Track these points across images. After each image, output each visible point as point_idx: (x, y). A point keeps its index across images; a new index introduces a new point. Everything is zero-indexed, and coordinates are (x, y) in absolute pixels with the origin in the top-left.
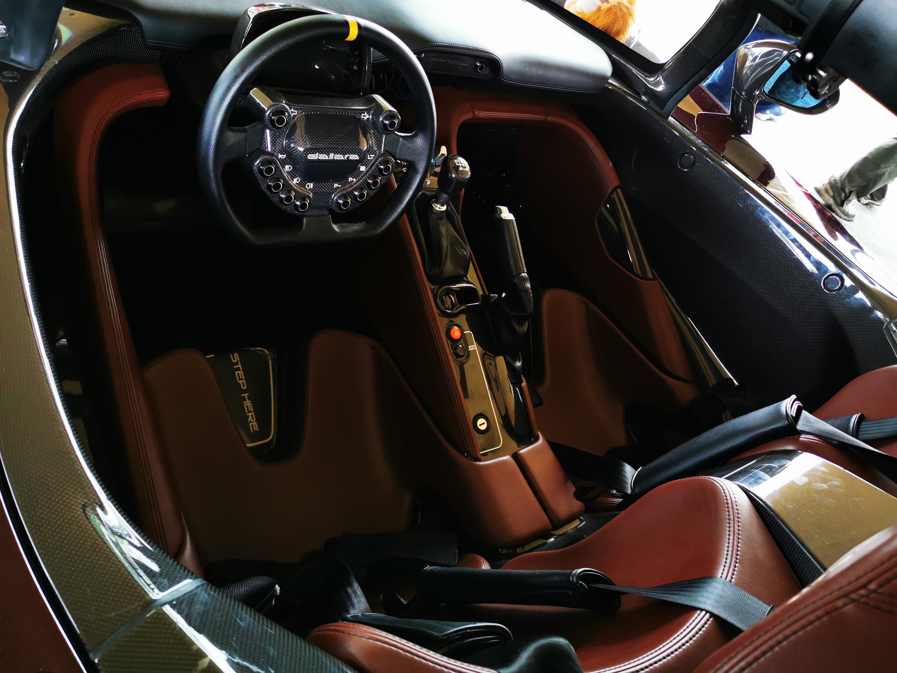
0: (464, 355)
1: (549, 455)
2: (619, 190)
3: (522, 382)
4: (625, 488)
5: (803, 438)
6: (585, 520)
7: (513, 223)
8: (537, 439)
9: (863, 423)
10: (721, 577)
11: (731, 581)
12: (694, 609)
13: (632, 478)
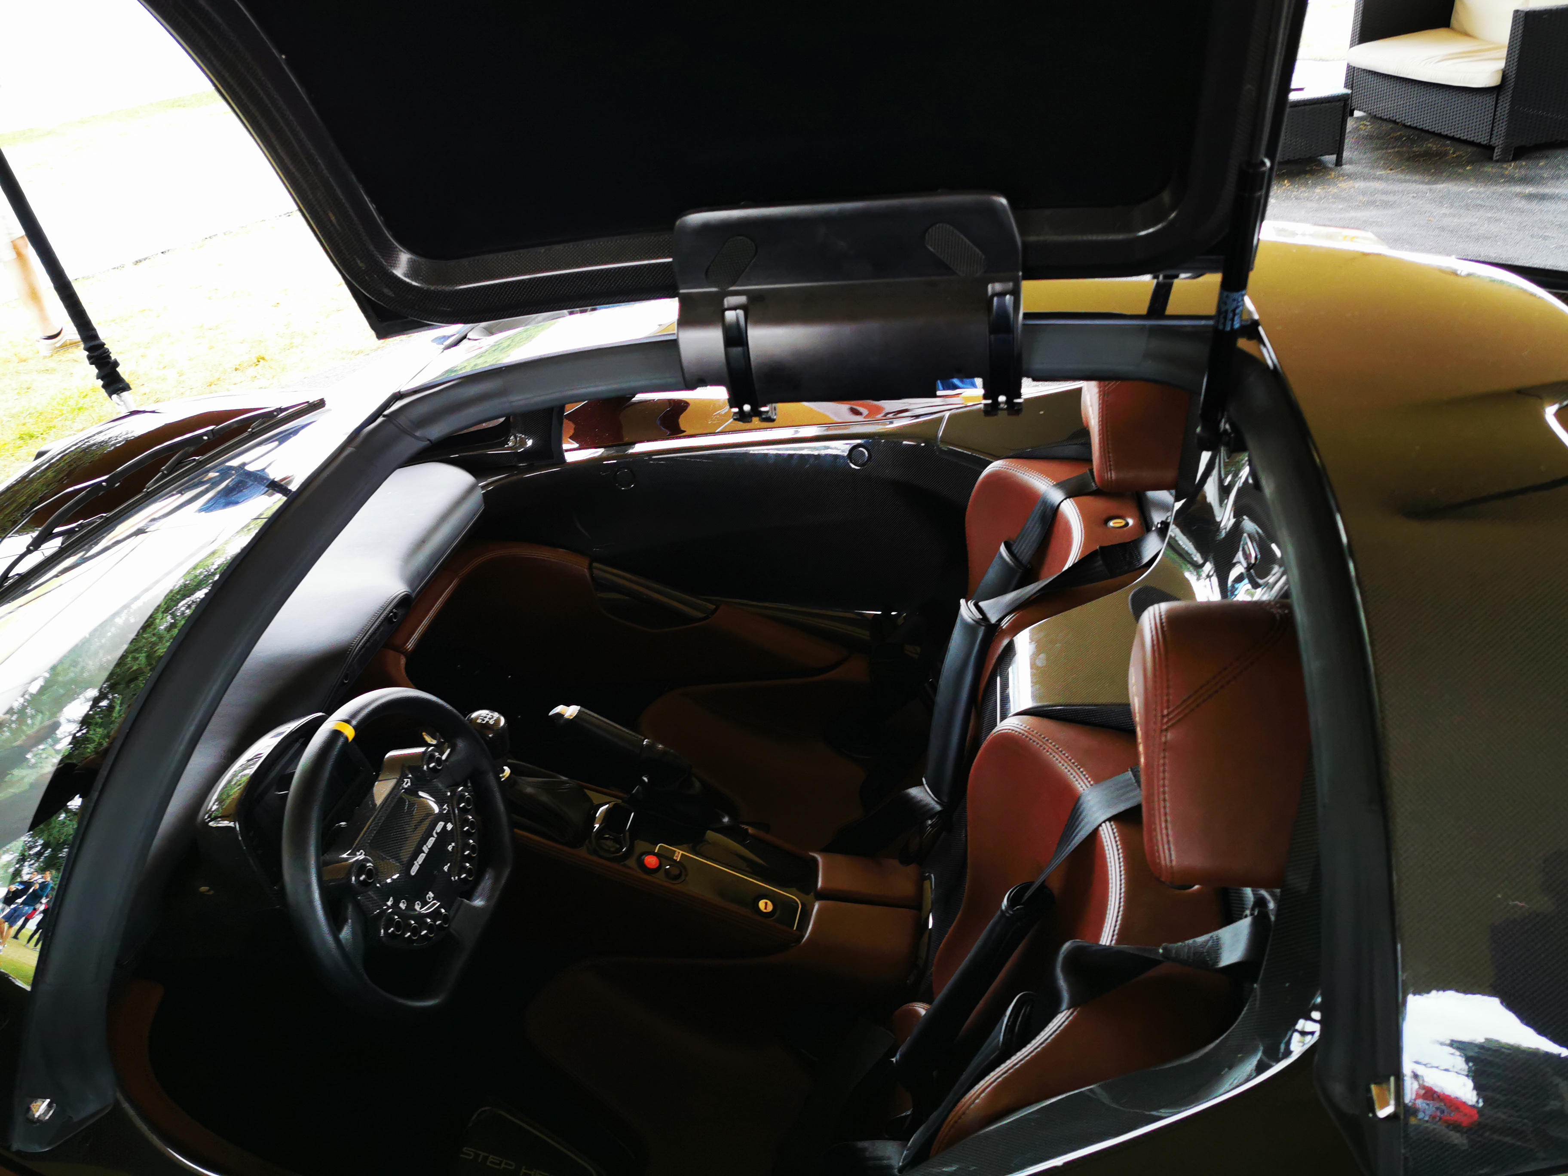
0: (681, 872)
1: (840, 859)
2: (595, 564)
3: (747, 829)
4: (933, 809)
5: (1005, 624)
6: (930, 873)
7: (584, 712)
8: (815, 861)
9: (1014, 548)
10: (1084, 790)
11: (1091, 785)
12: (1095, 832)
13: (930, 795)
